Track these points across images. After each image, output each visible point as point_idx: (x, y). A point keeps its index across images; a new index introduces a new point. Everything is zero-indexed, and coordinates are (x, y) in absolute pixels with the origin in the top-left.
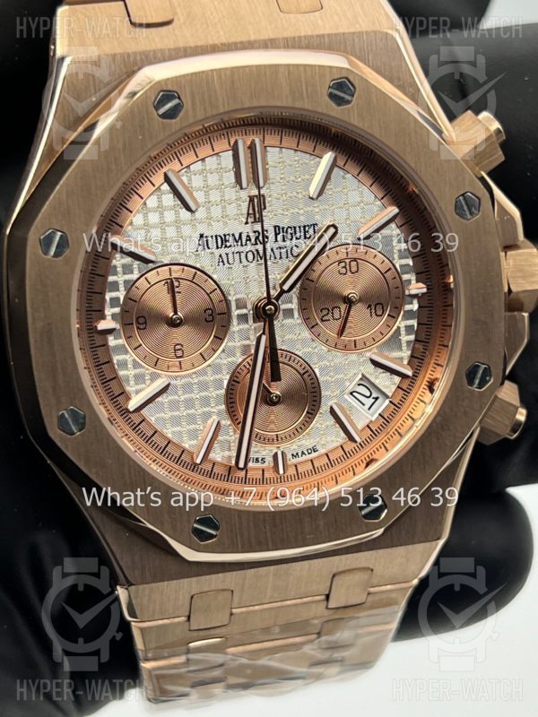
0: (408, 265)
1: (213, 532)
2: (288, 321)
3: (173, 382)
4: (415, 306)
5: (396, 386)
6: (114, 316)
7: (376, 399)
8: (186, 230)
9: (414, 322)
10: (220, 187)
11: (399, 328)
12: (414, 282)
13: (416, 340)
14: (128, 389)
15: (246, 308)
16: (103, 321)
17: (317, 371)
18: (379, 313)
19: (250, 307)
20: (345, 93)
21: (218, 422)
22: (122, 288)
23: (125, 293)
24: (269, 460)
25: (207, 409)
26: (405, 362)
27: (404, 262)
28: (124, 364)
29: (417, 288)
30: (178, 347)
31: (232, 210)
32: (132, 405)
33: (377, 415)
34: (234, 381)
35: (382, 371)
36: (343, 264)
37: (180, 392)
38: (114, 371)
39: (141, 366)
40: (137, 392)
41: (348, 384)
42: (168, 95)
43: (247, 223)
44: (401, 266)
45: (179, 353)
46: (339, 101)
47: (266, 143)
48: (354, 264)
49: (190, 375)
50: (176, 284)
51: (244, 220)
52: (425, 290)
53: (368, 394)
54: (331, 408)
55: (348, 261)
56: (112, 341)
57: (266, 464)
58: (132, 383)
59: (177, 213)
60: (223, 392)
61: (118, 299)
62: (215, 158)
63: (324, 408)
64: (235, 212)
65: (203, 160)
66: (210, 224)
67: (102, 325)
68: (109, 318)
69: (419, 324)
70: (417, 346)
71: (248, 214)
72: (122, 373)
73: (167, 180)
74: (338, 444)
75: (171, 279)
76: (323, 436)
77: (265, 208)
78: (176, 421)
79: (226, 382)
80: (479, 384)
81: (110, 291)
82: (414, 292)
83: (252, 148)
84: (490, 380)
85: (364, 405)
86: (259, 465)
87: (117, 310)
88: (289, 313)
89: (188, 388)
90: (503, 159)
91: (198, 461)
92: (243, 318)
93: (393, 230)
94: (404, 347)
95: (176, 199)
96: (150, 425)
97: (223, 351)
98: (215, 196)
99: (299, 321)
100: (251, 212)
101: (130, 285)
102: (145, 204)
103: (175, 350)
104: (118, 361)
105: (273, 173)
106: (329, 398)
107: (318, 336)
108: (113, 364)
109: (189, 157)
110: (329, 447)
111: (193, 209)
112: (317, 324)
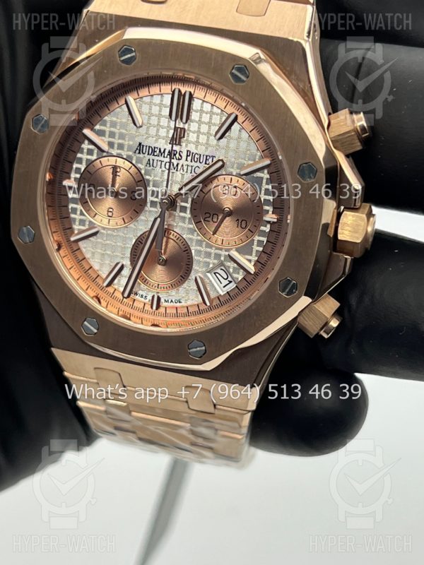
0: (270, 200)
1: (95, 331)
2: (182, 214)
3: (101, 231)
4: (267, 229)
5: (242, 277)
6: (75, 179)
7: (230, 282)
9: (265, 239)
10: (160, 116)
11: (253, 240)
12: (270, 212)
13: (263, 251)
14: (74, 226)
15: (157, 198)
16: (67, 180)
17: (193, 252)
18: (243, 226)
20: (242, 74)
21: (123, 265)
22: (84, 163)
23: (85, 166)
24: (149, 297)
25: (118, 254)
26: (253, 263)
27: (267, 197)
28: (74, 210)
29: (271, 217)
30: (110, 210)
31: (163, 132)
32: (74, 237)
33: (226, 292)
34: (139, 242)
36: (227, 187)
37: (105, 238)
38: (69, 213)
39: (84, 215)
40: (79, 230)
41: (211, 266)
42: (128, 49)
43: (170, 144)
44: (264, 200)
45: (110, 214)
46: (237, 80)
47: (195, 95)
49: (113, 230)
50: (118, 170)
51: (169, 141)
52: (275, 220)
53: (226, 277)
54: (196, 278)
55: (230, 186)
57: (147, 301)
58: (77, 223)
59: (128, 125)
60: (131, 246)
61: (80, 169)
62: (160, 96)
63: (193, 276)
64: (165, 134)
65: (152, 96)
66: (147, 138)
68: (73, 179)
69: (267, 241)
70: (263, 255)
71: (172, 138)
72: (73, 216)
73: (127, 103)
74: (196, 303)
75: (116, 166)
76: (187, 296)
77: (184, 137)
79: (134, 241)
80: (288, 293)
81: (77, 163)
82: (268, 219)
83: (184, 96)
84: (295, 292)
85: (221, 283)
86: (143, 299)
87: (78, 176)
88: (183, 209)
89: (110, 237)
90: (360, 148)
91: (105, 285)
92: (153, 204)
93: (265, 175)
94: (254, 254)
95: (130, 116)
96: (81, 252)
98: (154, 120)
99: (190, 216)
100: (174, 137)
101: (90, 163)
102: (110, 114)
103: (108, 211)
104: (72, 208)
105: (194, 116)
106: (197, 271)
107: (199, 229)
108: (68, 209)
109: (144, 92)
110: (189, 303)
111: (138, 125)
112: (201, 221)
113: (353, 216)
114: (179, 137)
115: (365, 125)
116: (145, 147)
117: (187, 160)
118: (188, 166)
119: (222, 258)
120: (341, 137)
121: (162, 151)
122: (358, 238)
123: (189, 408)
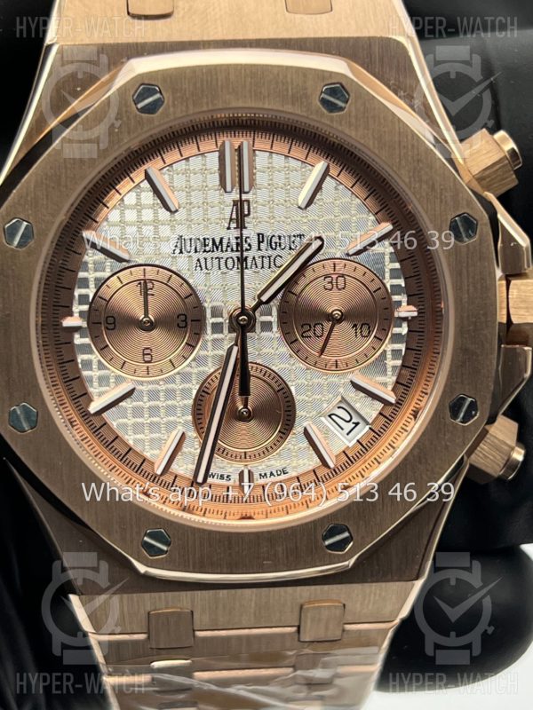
0: (400, 285)
1: (165, 548)
2: (266, 334)
3: (139, 387)
4: (404, 330)
5: (378, 412)
6: (81, 314)
7: (357, 424)
8: (165, 231)
9: (402, 347)
10: (204, 189)
11: (385, 351)
12: (404, 304)
13: (403, 366)
14: (91, 390)
15: (222, 317)
16: (69, 318)
17: (293, 389)
18: (365, 333)
19: (226, 316)
20: (338, 99)
21: (183, 434)
22: (92, 285)
23: (94, 290)
24: (235, 477)
25: (172, 418)
26: (390, 388)
27: (396, 282)
28: (88, 364)
29: (406, 310)
30: (147, 351)
31: (213, 214)
32: (93, 408)
33: (355, 441)
34: (203, 392)
35: (363, 395)
36: (329, 280)
37: (146, 399)
38: (78, 371)
39: (107, 368)
40: (100, 394)
41: (325, 405)
42: (149, 89)
43: (229, 228)
44: (392, 286)
45: (148, 358)
46: (331, 107)
47: (256, 147)
48: (341, 279)
49: (157, 383)
50: (149, 285)
51: (226, 225)
52: (415, 314)
53: (348, 418)
54: (305, 429)
55: (335, 277)
56: (78, 340)
57: (231, 483)
58: (96, 384)
59: (156, 213)
60: (191, 402)
61: (87, 296)
62: (200, 158)
63: (298, 429)
64: (218, 216)
65: (187, 159)
66: (189, 226)
67: (68, 322)
68: (76, 315)
69: (407, 349)
70: (406, 372)
71: (231, 219)
72: (85, 373)
73: (148, 177)
74: (311, 468)
75: (145, 280)
76: (294, 458)
77: (249, 214)
78: (138, 428)
79: (194, 392)
80: (463, 418)
81: (79, 288)
82: (403, 314)
83: (240, 150)
84: (475, 415)
85: (342, 429)
87: (85, 308)
88: (267, 326)
89: (154, 395)
90: (516, 182)
91: (159, 472)
92: (217, 328)
93: (386, 248)
94: (389, 373)
95: (156, 198)
96: (111, 429)
97: (194, 360)
98: (197, 198)
99: (278, 335)
100: (234, 216)
101: (101, 283)
102: (122, 200)
103: (144, 354)
104: (82, 361)
105: (261, 178)
106: (304, 418)
107: (297, 353)
108: (77, 364)
109: (172, 155)
110: (301, 471)
111: (173, 209)
112: (297, 340)
113: (527, 285)
114: (241, 215)
115: (516, 148)
116: (188, 242)
117: (259, 249)
118: (263, 257)
119: (341, 390)
120: (487, 172)
121: (217, 242)
123: (299, 640)
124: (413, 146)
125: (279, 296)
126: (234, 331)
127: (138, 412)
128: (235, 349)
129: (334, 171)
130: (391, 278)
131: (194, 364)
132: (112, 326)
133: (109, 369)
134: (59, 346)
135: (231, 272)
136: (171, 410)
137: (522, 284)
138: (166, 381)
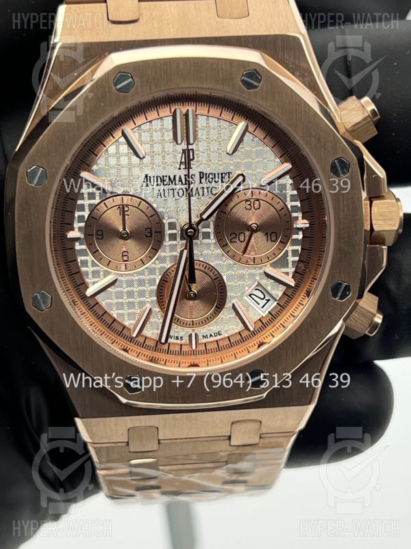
0: (297, 206)
2: (206, 241)
3: (119, 278)
4: (300, 236)
5: (282, 292)
6: (80, 229)
7: (268, 300)
8: (136, 171)
9: (299, 248)
10: (162, 142)
11: (287, 251)
12: (300, 218)
13: (299, 261)
14: (87, 280)
15: (176, 229)
16: (72, 232)
17: (225, 278)
18: (273, 239)
19: (178, 228)
20: (254, 80)
21: (150, 309)
22: (87, 209)
23: (89, 213)
24: (186, 338)
25: (142, 299)
26: (291, 276)
27: (294, 204)
28: (85, 263)
29: (302, 223)
30: (125, 254)
31: (169, 159)
32: (89, 292)
33: (267, 312)
34: (164, 281)
35: (272, 281)
36: (248, 203)
37: (124, 286)
38: (78, 268)
39: (97, 265)
40: (94, 283)
41: (247, 288)
43: (180, 169)
44: (291, 207)
45: (125, 258)
46: (249, 86)
47: (198, 112)
48: (257, 202)
49: (132, 275)
50: (126, 209)
51: (178, 167)
52: (308, 225)
53: (262, 297)
54: (233, 305)
55: (252, 200)
56: (78, 246)
57: (183, 342)
58: (90, 276)
59: (130, 158)
60: (156, 287)
61: (84, 216)
62: (159, 121)
63: (228, 305)
64: (172, 160)
65: (151, 122)
66: (153, 168)
67: (71, 235)
68: (76, 230)
69: (302, 249)
70: (301, 265)
71: (181, 162)
72: (83, 269)
73: (124, 135)
74: (237, 331)
75: (123, 205)
76: (226, 325)
77: (193, 159)
78: (120, 306)
79: (158, 281)
80: (341, 296)
81: (78, 211)
82: (299, 226)
83: (187, 115)
84: (349, 294)
85: (258, 304)
86: (179, 342)
87: (82, 225)
88: (207, 235)
89: (130, 283)
90: (376, 133)
91: (134, 335)
92: (173, 237)
93: (288, 181)
94: (290, 265)
95: (130, 149)
96: (101, 307)
97: (157, 259)
98: (157, 148)
99: (214, 241)
100: (183, 160)
101: (93, 208)
102: (107, 150)
103: (123, 256)
104: (81, 261)
105: (201, 134)
106: (233, 298)
107: (227, 253)
108: (77, 263)
109: (140, 120)
110: (231, 333)
111: (142, 157)
112: (227, 244)
113: (384, 204)
114: (188, 159)
116: (152, 179)
117: (201, 183)
118: (203, 188)
119: (258, 278)
120: (357, 127)
121: (172, 178)
122: (394, 225)
123: (230, 445)
124: (305, 111)
125: (215, 215)
126: (184, 239)
127: (119, 295)
128: (185, 252)
129: (251, 129)
130: (291, 201)
131: (157, 262)
132: (100, 237)
133: (99, 266)
134: (65, 250)
135: (182, 199)
136: (142, 294)
137: (381, 203)
138: (138, 274)
